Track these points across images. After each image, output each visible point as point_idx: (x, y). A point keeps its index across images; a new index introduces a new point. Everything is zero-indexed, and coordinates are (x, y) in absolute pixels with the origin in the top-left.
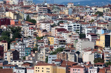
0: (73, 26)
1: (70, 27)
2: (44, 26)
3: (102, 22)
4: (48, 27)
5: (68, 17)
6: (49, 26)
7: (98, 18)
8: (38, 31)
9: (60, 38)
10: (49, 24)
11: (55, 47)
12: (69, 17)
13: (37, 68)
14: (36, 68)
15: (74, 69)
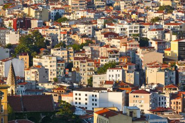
0: (128, 28)
1: (124, 29)
2: (83, 29)
3: (171, 22)
4: (90, 31)
5: (119, 15)
6: (91, 29)
7: (165, 15)
8: (74, 37)
9: (110, 47)
10: (91, 26)
11: (102, 61)
12: (121, 14)
13: (78, 95)
14: (76, 94)
15: (136, 95)
